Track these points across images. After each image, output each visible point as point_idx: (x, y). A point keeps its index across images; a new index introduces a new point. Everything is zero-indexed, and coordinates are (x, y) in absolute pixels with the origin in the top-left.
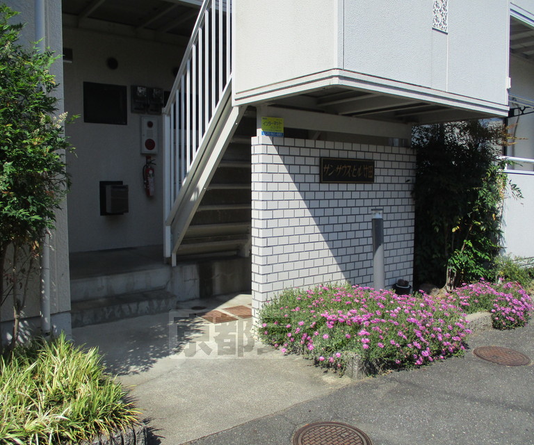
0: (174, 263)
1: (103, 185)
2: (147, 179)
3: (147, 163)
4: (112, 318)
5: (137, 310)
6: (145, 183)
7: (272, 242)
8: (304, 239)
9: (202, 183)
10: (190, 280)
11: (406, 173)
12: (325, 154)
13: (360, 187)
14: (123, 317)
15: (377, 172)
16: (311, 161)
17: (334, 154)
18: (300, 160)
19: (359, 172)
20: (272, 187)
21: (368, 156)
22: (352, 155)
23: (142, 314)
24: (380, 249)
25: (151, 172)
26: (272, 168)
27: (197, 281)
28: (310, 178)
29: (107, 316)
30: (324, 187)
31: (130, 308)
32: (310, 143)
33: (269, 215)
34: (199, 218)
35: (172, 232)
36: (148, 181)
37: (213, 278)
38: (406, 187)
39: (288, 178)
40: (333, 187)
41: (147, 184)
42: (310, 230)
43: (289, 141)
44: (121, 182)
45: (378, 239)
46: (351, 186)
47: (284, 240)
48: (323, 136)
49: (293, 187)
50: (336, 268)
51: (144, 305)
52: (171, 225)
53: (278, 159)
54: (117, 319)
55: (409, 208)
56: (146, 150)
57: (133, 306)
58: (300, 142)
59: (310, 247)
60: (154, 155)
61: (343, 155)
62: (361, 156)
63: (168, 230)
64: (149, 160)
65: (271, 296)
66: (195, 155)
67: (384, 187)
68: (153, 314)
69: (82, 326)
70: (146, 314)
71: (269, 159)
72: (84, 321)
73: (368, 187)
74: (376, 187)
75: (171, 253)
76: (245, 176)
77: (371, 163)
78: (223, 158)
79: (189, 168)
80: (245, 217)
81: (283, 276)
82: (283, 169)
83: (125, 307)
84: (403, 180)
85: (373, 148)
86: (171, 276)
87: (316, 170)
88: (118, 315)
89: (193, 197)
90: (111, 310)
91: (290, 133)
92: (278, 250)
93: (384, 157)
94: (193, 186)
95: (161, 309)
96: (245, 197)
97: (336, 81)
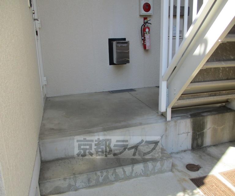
1: (111, 41)
2: (144, 35)
3: (144, 23)
4: (107, 182)
5: (132, 173)
6: (142, 39)
10: (184, 133)
14: (117, 179)
23: (136, 176)
25: (147, 30)
27: (190, 134)
29: (101, 179)
31: (124, 171)
36: (145, 38)
37: (204, 131)
41: (144, 40)
44: (125, 39)
51: (139, 167)
52: (167, 81)
54: (111, 182)
56: (144, 13)
57: (128, 169)
60: (150, 16)
64: (146, 21)
68: (147, 175)
69: (76, 190)
70: (141, 175)
72: (77, 185)
75: (167, 107)
83: (119, 170)
86: (166, 130)
88: (112, 178)
90: (105, 174)
95: (156, 171)
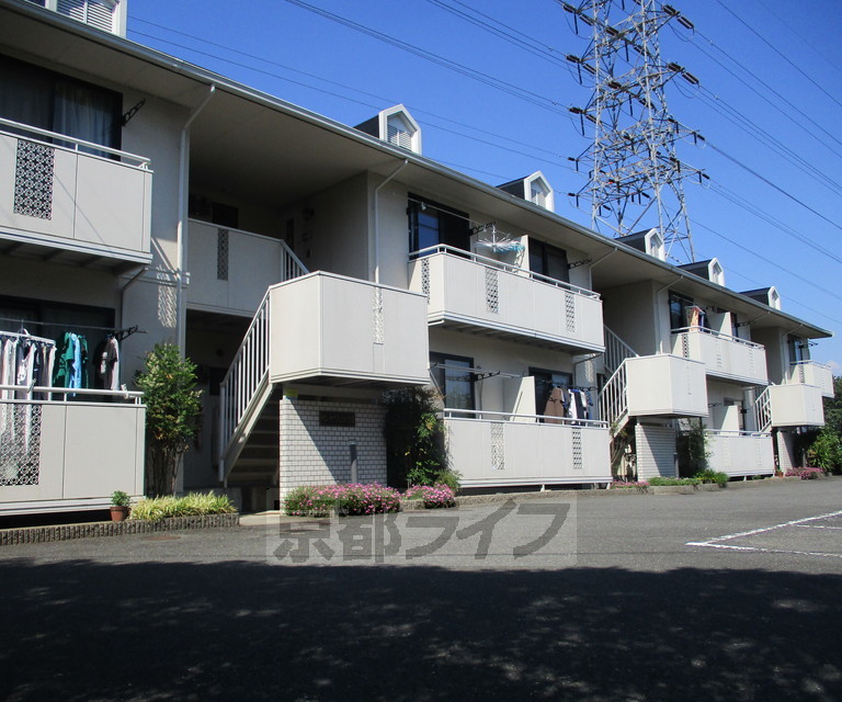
0: (226, 486)
7: (291, 458)
8: (310, 458)
9: (247, 431)
11: (379, 421)
12: (323, 409)
13: (346, 429)
15: (357, 420)
16: (314, 413)
17: (328, 409)
18: (308, 413)
19: (346, 420)
20: (292, 427)
21: (351, 410)
22: (340, 410)
24: (355, 462)
26: (291, 417)
28: (314, 423)
30: (323, 428)
32: (313, 403)
33: (289, 443)
34: (246, 453)
35: (225, 464)
38: (379, 430)
39: (301, 423)
40: (329, 428)
42: (314, 453)
43: (301, 402)
45: (354, 456)
46: (340, 428)
47: (299, 458)
48: (324, 399)
49: (304, 428)
50: (331, 477)
53: (295, 412)
55: (382, 444)
58: (307, 403)
59: (315, 463)
61: (334, 410)
62: (346, 410)
63: (222, 463)
65: (291, 490)
66: (244, 412)
67: (363, 429)
71: (289, 412)
73: (352, 429)
74: (356, 429)
76: (276, 425)
77: (353, 415)
78: (263, 413)
79: (240, 421)
80: (276, 455)
81: (298, 479)
82: (298, 417)
84: (376, 425)
85: (354, 405)
87: (317, 418)
89: (241, 440)
91: (301, 397)
92: (295, 463)
93: (362, 411)
94: (241, 433)
96: (276, 439)
97: (320, 374)
